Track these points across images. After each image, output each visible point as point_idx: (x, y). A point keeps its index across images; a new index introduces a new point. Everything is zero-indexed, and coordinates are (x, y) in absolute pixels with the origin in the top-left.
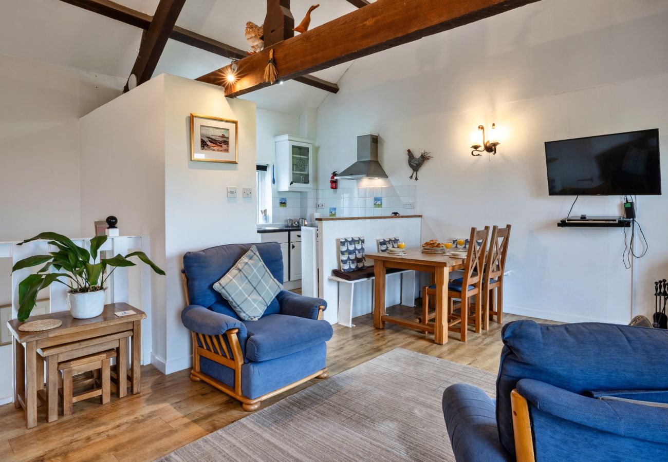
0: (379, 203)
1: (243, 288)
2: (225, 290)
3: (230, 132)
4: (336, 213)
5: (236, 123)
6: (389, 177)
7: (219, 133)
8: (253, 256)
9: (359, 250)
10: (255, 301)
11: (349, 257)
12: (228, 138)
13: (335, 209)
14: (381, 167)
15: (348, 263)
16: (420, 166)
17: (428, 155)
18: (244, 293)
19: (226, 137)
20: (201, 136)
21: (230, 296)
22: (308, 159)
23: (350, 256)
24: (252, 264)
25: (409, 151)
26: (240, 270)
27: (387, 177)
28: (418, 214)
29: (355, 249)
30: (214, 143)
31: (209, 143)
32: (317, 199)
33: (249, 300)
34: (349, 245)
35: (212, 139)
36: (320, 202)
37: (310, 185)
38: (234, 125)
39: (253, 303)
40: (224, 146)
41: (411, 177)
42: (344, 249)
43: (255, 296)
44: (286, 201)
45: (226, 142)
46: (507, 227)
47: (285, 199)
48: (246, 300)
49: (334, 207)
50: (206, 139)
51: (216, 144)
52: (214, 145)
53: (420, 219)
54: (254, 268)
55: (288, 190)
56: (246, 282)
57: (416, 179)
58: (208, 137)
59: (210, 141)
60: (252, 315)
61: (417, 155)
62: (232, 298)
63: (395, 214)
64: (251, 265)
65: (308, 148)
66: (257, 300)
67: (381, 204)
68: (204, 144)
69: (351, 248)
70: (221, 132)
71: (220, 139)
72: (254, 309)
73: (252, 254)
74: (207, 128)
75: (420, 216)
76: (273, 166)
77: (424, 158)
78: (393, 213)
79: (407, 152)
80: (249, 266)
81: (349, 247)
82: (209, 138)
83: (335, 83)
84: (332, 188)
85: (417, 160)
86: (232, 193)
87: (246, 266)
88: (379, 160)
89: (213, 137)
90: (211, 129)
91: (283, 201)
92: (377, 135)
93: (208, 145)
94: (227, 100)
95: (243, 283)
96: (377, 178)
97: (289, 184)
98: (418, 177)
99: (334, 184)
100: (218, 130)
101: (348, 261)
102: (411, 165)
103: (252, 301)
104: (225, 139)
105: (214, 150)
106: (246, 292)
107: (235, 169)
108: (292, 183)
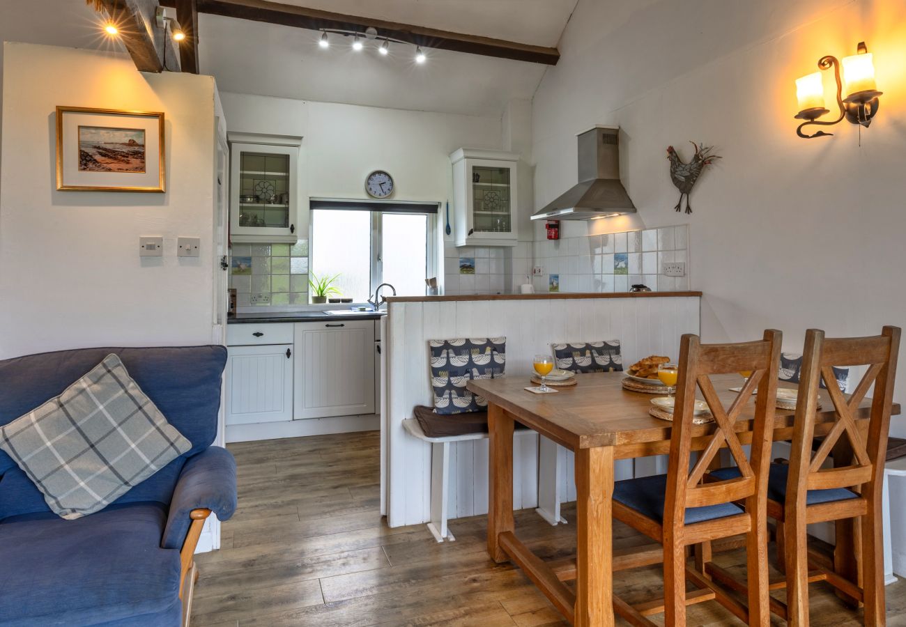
0: (622, 264)
1: (54, 445)
2: (10, 445)
3: (146, 134)
4: (558, 284)
5: (160, 116)
6: (639, 211)
7: (124, 138)
8: (103, 375)
9: (482, 370)
10: (83, 474)
11: (449, 381)
12: (143, 146)
13: (557, 277)
14: (626, 192)
15: (446, 396)
16: (694, 181)
17: (711, 153)
18: (57, 454)
19: (137, 145)
20: (80, 146)
21: (20, 459)
22: (508, 188)
23: (452, 379)
24: (94, 394)
25: (671, 150)
26: (61, 405)
27: (635, 211)
28: (693, 289)
29: (471, 364)
30: (111, 158)
31: (98, 157)
32: (533, 258)
33: (66, 472)
34: (452, 355)
35: (105, 149)
36: (538, 265)
37: (513, 234)
38: (156, 121)
39: (77, 478)
40: (135, 162)
41: (678, 207)
42: (440, 363)
43: (89, 462)
44: (474, 263)
45: (140, 155)
46: (883, 335)
47: (472, 260)
48: (58, 469)
49: (555, 273)
50: (91, 151)
51: (115, 159)
52: (110, 161)
53: (696, 300)
54: (97, 402)
55: (465, 244)
56: (69, 431)
57: (689, 210)
58: (95, 147)
59: (101, 154)
60: (68, 505)
61: (688, 155)
62: (24, 464)
63: (639, 287)
64: (92, 396)
65: (508, 170)
66: (91, 473)
67: (627, 267)
68: (86, 161)
69: (459, 362)
70: (126, 136)
71: (125, 149)
72: (77, 491)
73: (104, 371)
74: (93, 131)
75: (698, 294)
76: (447, 205)
77: (702, 162)
78: (634, 286)
79: (667, 154)
80: (88, 397)
81: (451, 360)
82: (99, 148)
83: (554, 47)
84: (550, 238)
85: (688, 167)
86: (151, 247)
87: (80, 398)
88: (621, 177)
89: (108, 147)
90: (103, 132)
91: (468, 264)
92: (617, 128)
93: (95, 161)
94: (146, 77)
95: (61, 433)
96: (616, 214)
97: (467, 234)
98: (692, 206)
99: (554, 230)
100: (118, 133)
101: (447, 391)
102: (675, 181)
103: (74, 475)
104: (136, 149)
105: (110, 170)
106: (62, 455)
107: (162, 203)
108: (471, 232)
